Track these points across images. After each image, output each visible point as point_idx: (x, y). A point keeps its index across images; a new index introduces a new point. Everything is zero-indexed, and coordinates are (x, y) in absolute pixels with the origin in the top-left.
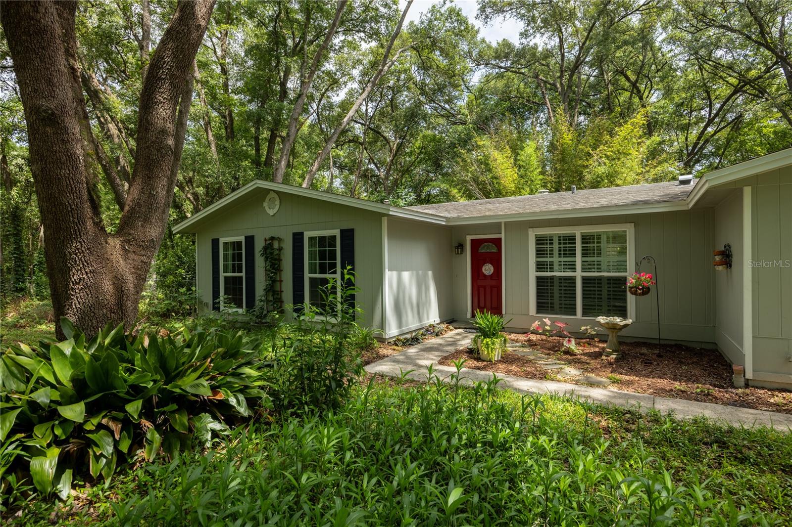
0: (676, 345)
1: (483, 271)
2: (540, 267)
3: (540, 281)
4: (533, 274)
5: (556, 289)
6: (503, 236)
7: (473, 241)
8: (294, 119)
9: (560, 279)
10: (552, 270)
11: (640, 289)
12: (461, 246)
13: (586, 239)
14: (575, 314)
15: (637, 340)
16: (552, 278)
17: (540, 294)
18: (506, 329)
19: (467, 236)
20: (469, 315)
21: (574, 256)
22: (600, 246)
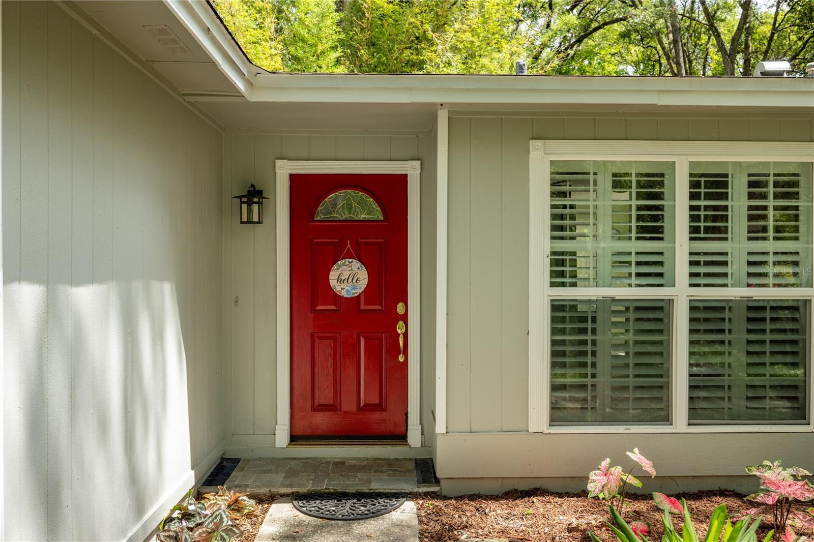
4: (542, 292)
7: (296, 180)
14: (667, 419)
18: (445, 487)
19: (279, 163)
20: (282, 437)
21: (660, 236)
22: (725, 208)
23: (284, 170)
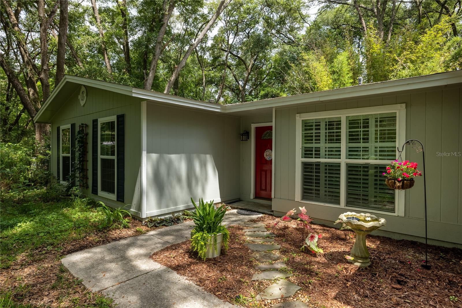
0: (454, 249)
1: (265, 156)
2: (307, 152)
3: (306, 167)
4: (299, 160)
5: (322, 175)
6: (273, 124)
7: (257, 129)
8: (159, 43)
9: (326, 166)
10: (318, 155)
11: (399, 181)
12: (247, 134)
13: (353, 123)
14: (338, 203)
15: (406, 238)
16: (318, 164)
17: (306, 180)
18: (275, 213)
19: (252, 124)
20: (252, 196)
21: (340, 142)
22: (368, 131)
23: (253, 126)
